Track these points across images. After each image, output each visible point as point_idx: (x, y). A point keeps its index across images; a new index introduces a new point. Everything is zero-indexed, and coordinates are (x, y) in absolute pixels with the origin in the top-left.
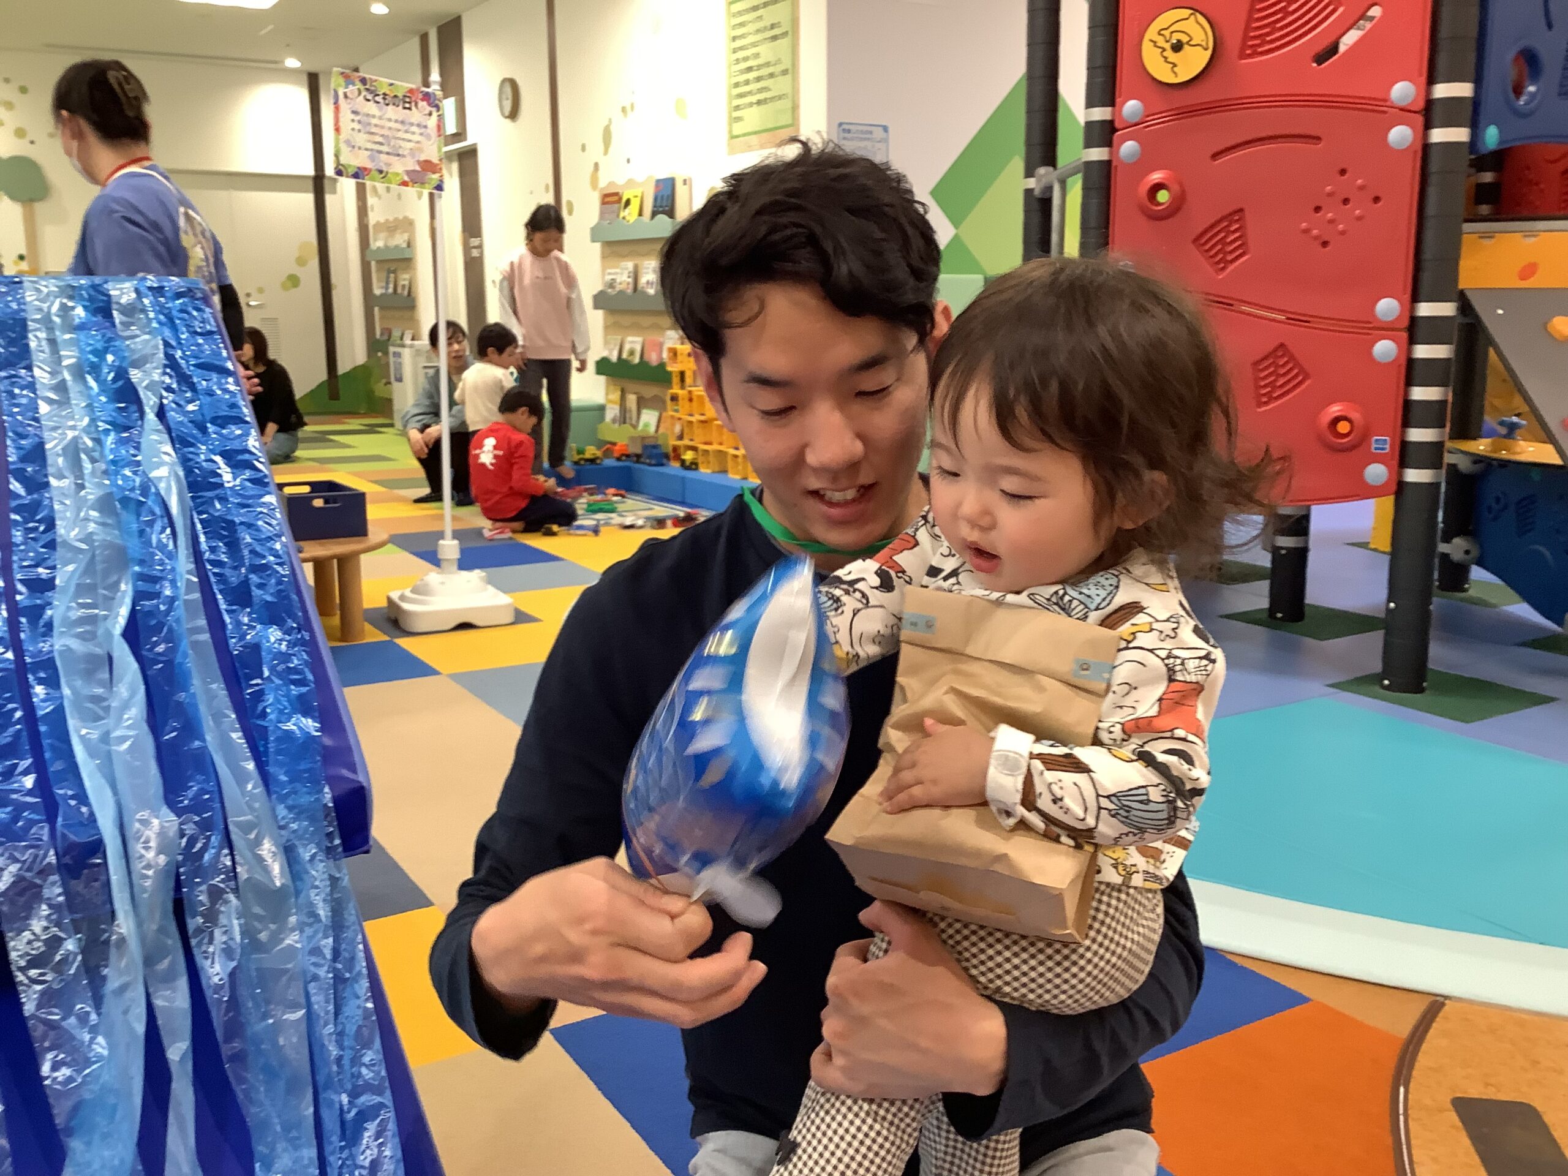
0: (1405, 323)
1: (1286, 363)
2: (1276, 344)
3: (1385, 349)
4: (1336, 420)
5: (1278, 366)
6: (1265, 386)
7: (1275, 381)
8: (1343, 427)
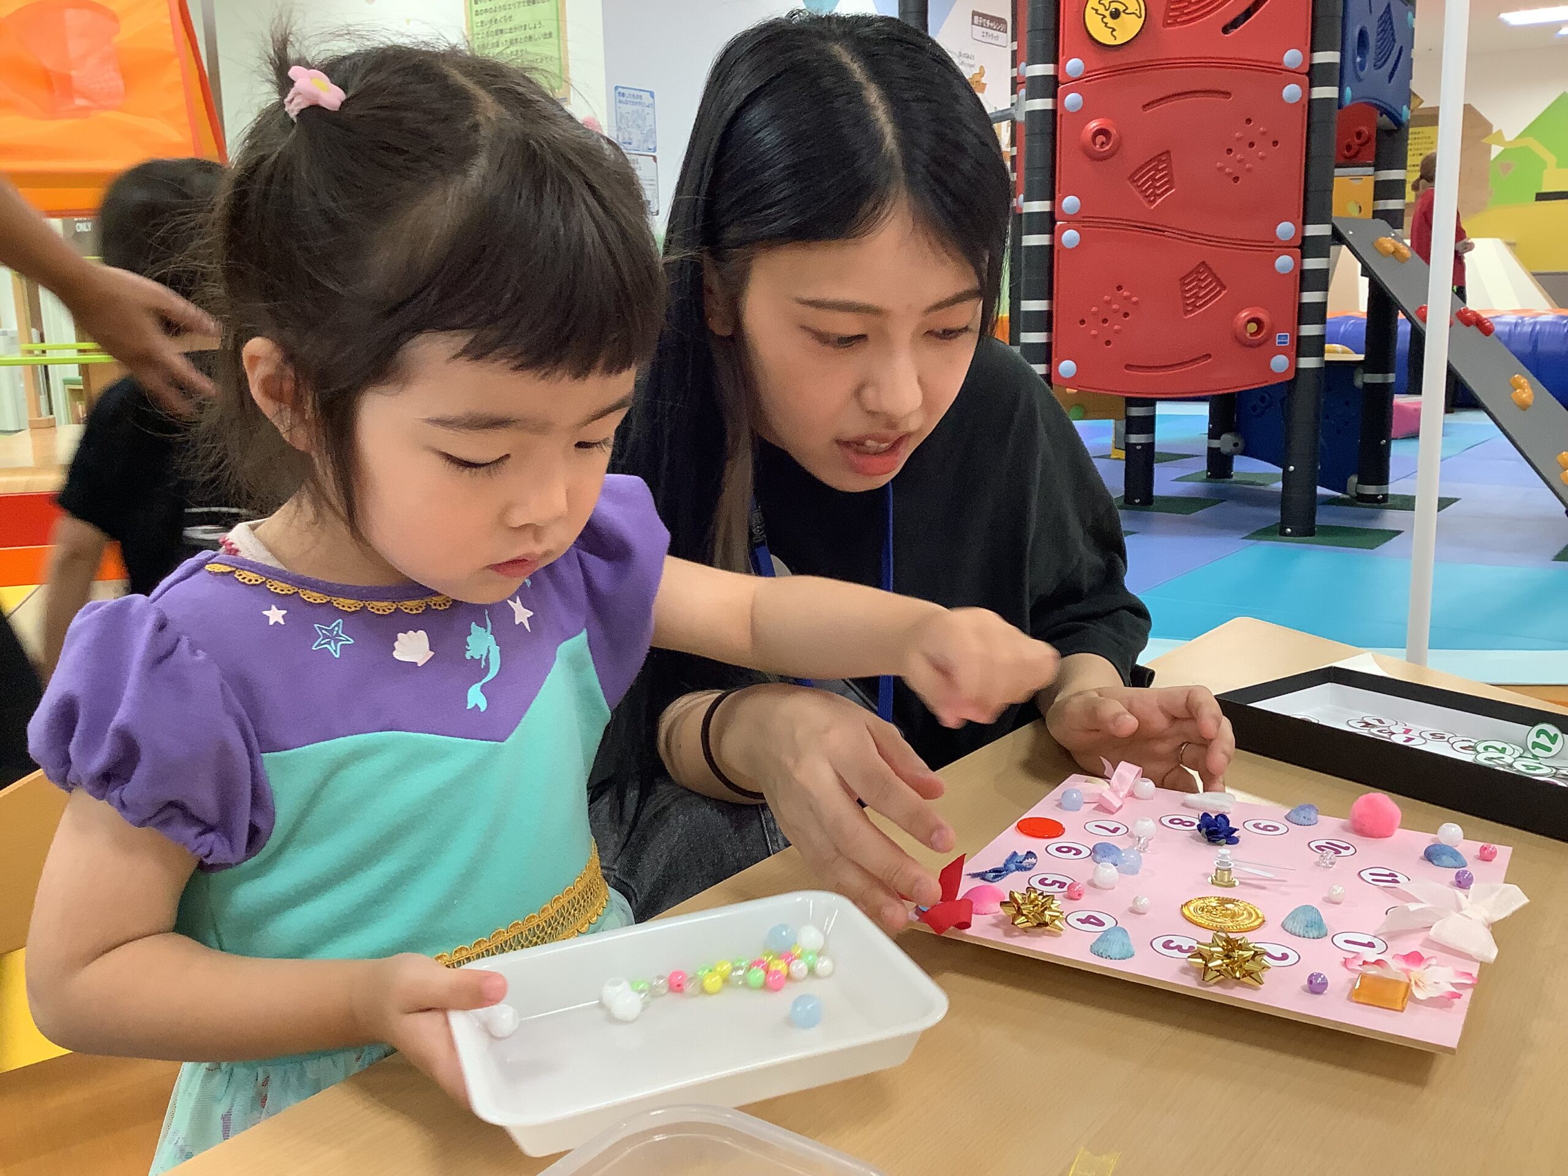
0: (1299, 243)
1: (1206, 279)
2: (1199, 262)
3: (1284, 262)
4: (1249, 322)
5: (1200, 280)
6: (1189, 298)
7: (1198, 293)
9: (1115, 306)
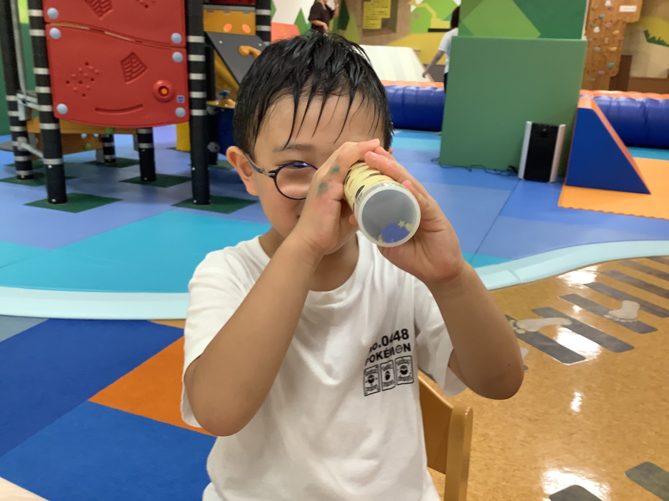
0: (184, 44)
1: (136, 62)
2: (129, 52)
3: (177, 56)
4: (161, 88)
6: (128, 72)
7: (132, 69)
8: (164, 91)
9: (86, 74)
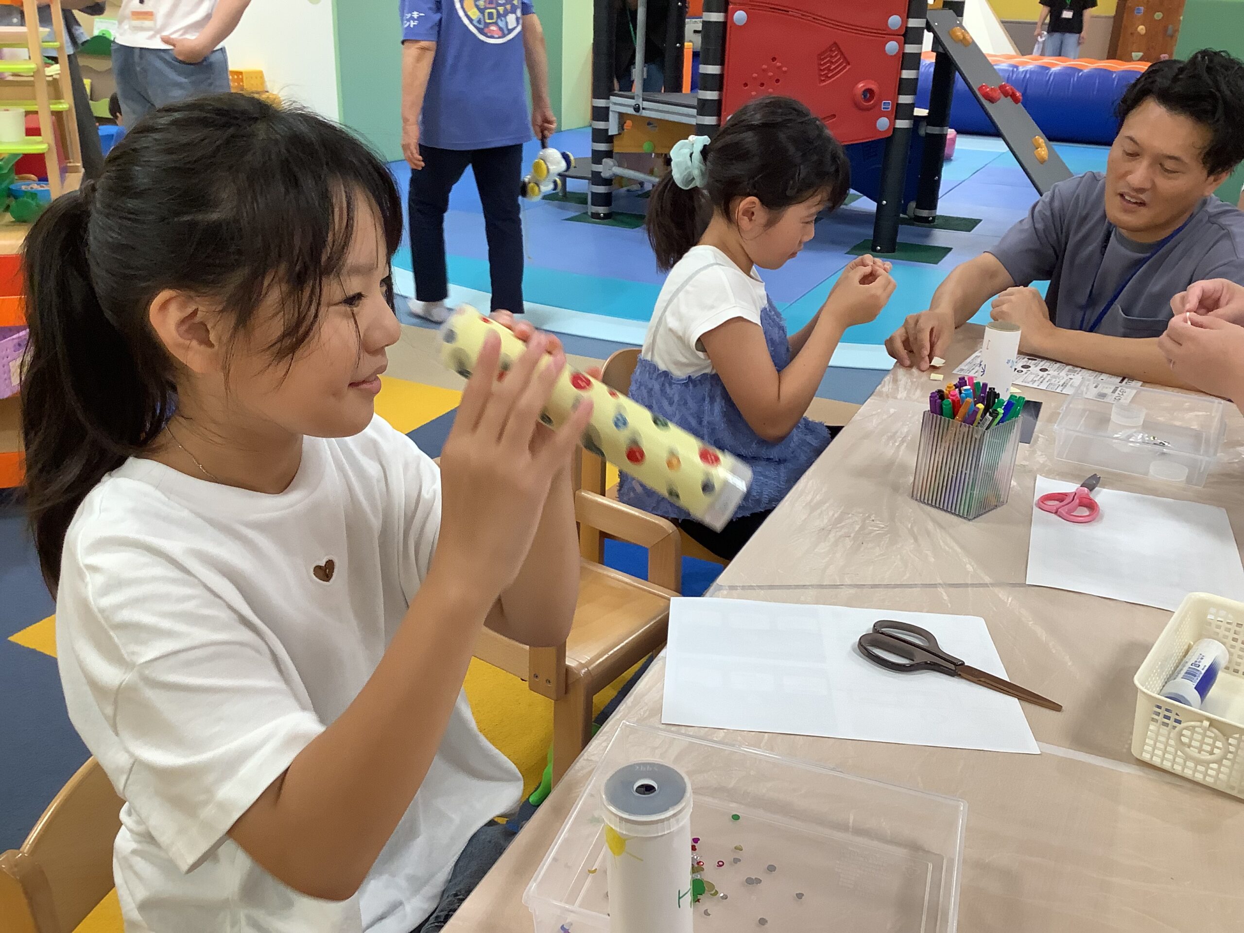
0: (903, 31)
1: (836, 56)
2: (832, 43)
3: (892, 47)
5: (831, 57)
6: (824, 70)
7: (829, 66)
9: (771, 74)
